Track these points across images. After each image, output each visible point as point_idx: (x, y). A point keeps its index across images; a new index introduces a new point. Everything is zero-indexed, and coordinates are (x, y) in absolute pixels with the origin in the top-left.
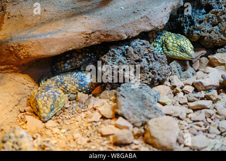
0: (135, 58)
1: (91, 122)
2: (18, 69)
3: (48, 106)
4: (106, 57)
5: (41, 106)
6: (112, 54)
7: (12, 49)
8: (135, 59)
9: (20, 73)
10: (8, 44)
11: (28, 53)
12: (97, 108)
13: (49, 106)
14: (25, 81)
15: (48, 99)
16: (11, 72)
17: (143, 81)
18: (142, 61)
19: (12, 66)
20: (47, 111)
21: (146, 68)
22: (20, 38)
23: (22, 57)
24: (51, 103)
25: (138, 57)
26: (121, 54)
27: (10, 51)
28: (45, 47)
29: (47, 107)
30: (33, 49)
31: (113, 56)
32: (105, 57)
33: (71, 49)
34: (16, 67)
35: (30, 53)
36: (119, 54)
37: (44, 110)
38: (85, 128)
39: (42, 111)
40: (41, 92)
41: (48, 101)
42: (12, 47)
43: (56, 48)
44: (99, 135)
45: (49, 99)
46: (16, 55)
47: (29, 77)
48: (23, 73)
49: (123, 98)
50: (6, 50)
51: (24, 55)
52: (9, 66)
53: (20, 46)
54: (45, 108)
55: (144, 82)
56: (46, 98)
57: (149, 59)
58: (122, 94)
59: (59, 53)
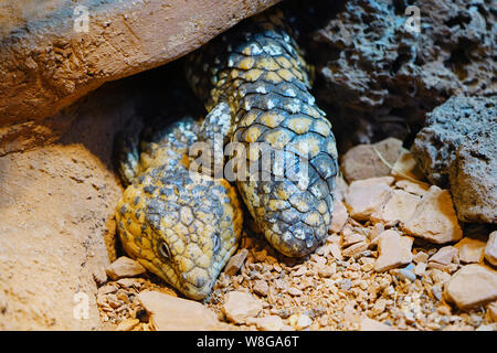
0: (445, 12)
1: (387, 270)
2: (48, 131)
3: (204, 240)
4: (341, 25)
5: (178, 246)
6: (359, 12)
7: (32, 64)
8: (445, 17)
9: (56, 143)
10: (17, 46)
11: (90, 66)
12: (374, 216)
13: (208, 241)
14: (79, 170)
15: (195, 216)
16: (28, 148)
17: (484, 87)
18: (468, 20)
19: (30, 124)
20: (205, 259)
21: (487, 43)
22: (56, 17)
23: (71, 86)
24: (211, 229)
25: (456, 8)
26: (389, 7)
27: (28, 71)
28: (148, 35)
29: (202, 246)
30: (107, 48)
31: (367, 20)
32: (336, 30)
33: (233, 22)
34: (43, 124)
35: (100, 65)
36: (386, 10)
37: (192, 258)
38: (373, 296)
39: (186, 263)
40: (162, 193)
41: (198, 223)
42: (34, 54)
43: (187, 30)
44: (446, 309)
45: (200, 213)
46: (47, 84)
47: (87, 153)
48: (64, 140)
49: (483, 163)
50: (11, 70)
51: (78, 75)
52: (18, 127)
53: (62, 47)
54: (194, 248)
55: (488, 91)
56: (186, 213)
57: (487, 9)
58: (475, 147)
59: (197, 46)
